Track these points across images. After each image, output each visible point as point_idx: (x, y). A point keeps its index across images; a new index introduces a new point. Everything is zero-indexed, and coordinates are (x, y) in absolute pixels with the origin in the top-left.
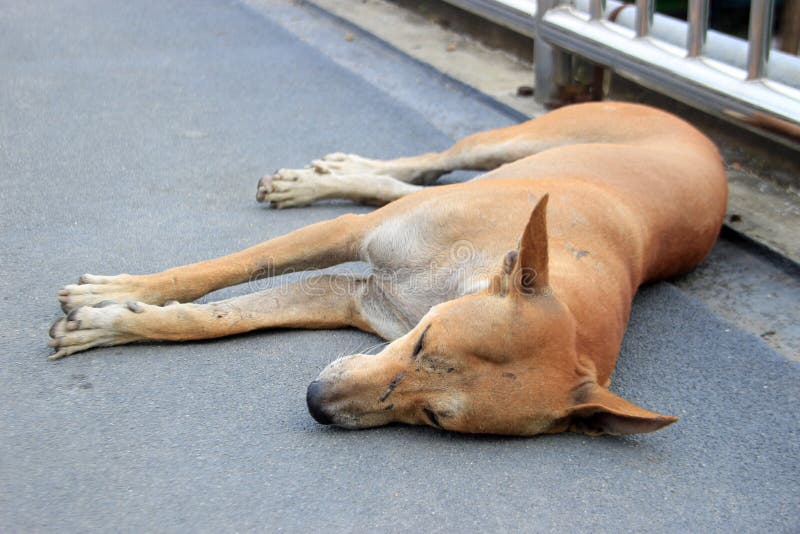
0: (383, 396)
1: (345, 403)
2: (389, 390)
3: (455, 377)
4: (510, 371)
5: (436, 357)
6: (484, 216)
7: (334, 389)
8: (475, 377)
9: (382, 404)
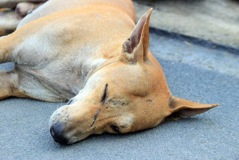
0: (91, 124)
1: (74, 131)
2: (94, 120)
3: (126, 107)
4: (149, 99)
5: (116, 100)
6: (81, 28)
7: (68, 125)
8: (135, 105)
9: (91, 127)
